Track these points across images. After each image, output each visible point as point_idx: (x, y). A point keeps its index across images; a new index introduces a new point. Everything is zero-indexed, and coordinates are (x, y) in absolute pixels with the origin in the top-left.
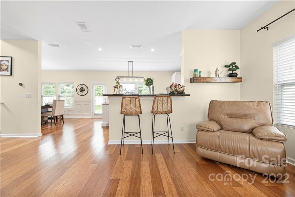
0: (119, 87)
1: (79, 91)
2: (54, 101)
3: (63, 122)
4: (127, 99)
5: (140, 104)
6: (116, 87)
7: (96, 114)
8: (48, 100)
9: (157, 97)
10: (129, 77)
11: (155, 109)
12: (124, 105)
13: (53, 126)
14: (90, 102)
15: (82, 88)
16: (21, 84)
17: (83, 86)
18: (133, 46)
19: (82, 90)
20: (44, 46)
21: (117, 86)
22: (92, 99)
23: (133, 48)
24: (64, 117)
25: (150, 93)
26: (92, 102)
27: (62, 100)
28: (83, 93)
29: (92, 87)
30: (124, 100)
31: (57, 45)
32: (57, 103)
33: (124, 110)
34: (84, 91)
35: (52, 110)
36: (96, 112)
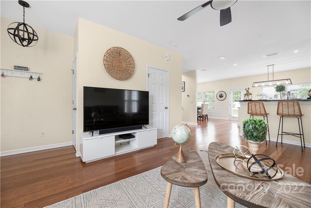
0: (248, 95)
1: (218, 97)
2: (203, 105)
3: (208, 120)
4: (252, 103)
5: (264, 108)
6: (245, 95)
7: (233, 117)
8: (199, 104)
9: (281, 102)
10: (268, 81)
11: (280, 111)
12: (250, 108)
13: (201, 122)
14: (228, 106)
15: (221, 94)
16: (188, 96)
17: (222, 93)
18: (267, 56)
19: (221, 96)
20: (198, 72)
21: (247, 94)
22: (229, 103)
23: (268, 57)
24: (209, 117)
25: (281, 98)
26: (230, 106)
27: (207, 104)
28: (222, 99)
29: (230, 93)
30: (250, 104)
31: (206, 70)
32: (204, 106)
33: (250, 111)
34: (223, 97)
35: (201, 111)
36: (233, 116)
